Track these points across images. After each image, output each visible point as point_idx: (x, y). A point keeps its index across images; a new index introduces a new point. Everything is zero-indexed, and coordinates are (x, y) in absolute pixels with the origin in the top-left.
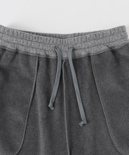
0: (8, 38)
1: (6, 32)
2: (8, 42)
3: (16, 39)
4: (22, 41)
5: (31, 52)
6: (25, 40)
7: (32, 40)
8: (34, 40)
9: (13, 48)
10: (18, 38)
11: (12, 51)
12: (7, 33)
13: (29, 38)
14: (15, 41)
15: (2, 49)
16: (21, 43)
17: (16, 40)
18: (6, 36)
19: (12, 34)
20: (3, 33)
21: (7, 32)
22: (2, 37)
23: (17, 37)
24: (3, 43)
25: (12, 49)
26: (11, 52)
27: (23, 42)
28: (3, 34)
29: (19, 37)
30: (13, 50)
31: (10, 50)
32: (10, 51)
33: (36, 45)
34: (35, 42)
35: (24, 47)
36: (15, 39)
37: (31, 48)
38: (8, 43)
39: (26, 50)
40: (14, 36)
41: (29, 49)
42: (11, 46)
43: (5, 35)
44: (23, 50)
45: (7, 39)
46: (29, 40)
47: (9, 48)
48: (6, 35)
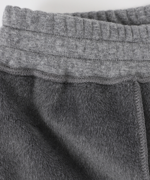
0: (39, 42)
1: (29, 22)
2: (39, 54)
3: (63, 40)
4: (81, 44)
5: (112, 74)
6: (88, 41)
7: (110, 37)
8: (114, 39)
9: (54, 71)
10: (66, 39)
11: (52, 78)
12: (32, 28)
13: (101, 34)
14: (59, 49)
15: (24, 76)
16: (80, 51)
17: (63, 46)
18: (32, 37)
19: (49, 28)
20: (20, 30)
21: (33, 22)
22: (18, 42)
23: (63, 36)
24: (24, 59)
25: (50, 75)
26: (48, 84)
27: (85, 49)
28: (21, 33)
29: (70, 35)
30: (56, 76)
31: (46, 78)
32: (45, 81)
33: (123, 50)
34: (118, 44)
35: (88, 64)
36: (59, 42)
37: (108, 63)
38: (40, 56)
39: (96, 72)
40: (55, 32)
41: (103, 67)
42: (48, 64)
43: (26, 33)
44: (87, 73)
45: (35, 46)
46: (101, 40)
47: (43, 72)
48: (30, 34)
